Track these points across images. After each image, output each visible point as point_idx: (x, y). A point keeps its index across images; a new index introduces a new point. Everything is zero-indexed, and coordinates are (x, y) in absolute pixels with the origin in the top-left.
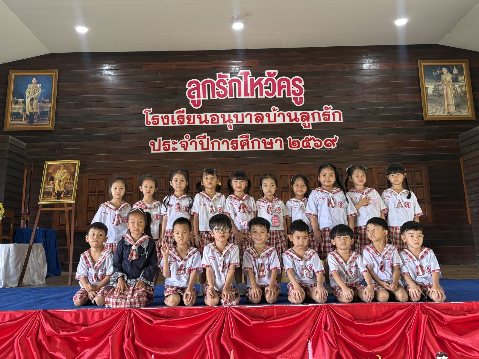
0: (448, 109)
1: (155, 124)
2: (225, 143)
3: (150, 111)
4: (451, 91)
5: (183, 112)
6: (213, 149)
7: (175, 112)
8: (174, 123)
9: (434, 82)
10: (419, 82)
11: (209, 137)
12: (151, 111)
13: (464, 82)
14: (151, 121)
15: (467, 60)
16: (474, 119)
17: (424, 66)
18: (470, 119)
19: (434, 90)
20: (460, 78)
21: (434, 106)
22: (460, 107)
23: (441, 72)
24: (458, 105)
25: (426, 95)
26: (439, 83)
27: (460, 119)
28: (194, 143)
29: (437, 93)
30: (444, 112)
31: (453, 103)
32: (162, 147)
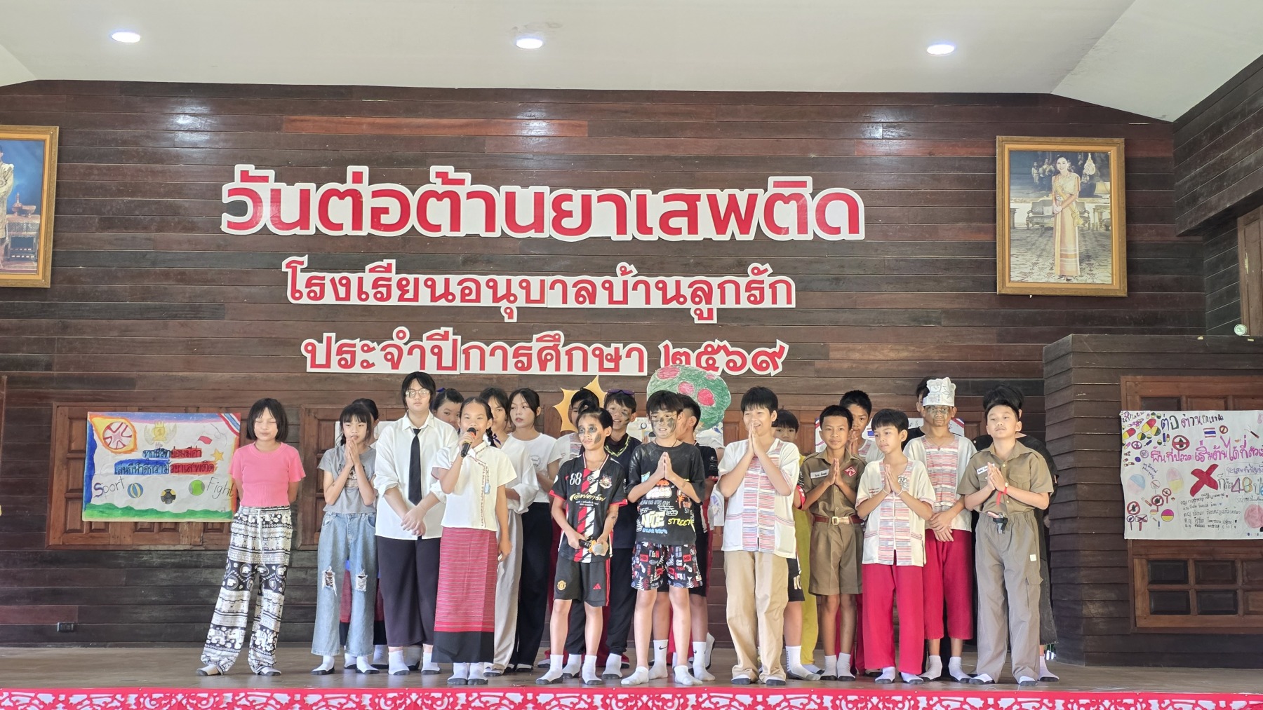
0: (1062, 266)
1: (315, 298)
2: (499, 353)
3: (302, 263)
4: (1074, 219)
5: (388, 269)
6: (467, 367)
7: (368, 267)
8: (364, 296)
9: (1031, 195)
10: (995, 194)
11: (459, 338)
12: (306, 265)
13: (1108, 196)
14: (305, 291)
15: (1121, 141)
16: (1123, 293)
17: (1011, 152)
18: (1112, 294)
19: (1031, 215)
20: (1102, 187)
21: (1028, 257)
22: (1091, 262)
23: (1053, 169)
24: (1089, 257)
25: (1010, 228)
26: (1045, 198)
27: (1089, 294)
28: (417, 352)
29: (1037, 223)
30: (1050, 274)
31: (1075, 251)
32: (335, 358)
